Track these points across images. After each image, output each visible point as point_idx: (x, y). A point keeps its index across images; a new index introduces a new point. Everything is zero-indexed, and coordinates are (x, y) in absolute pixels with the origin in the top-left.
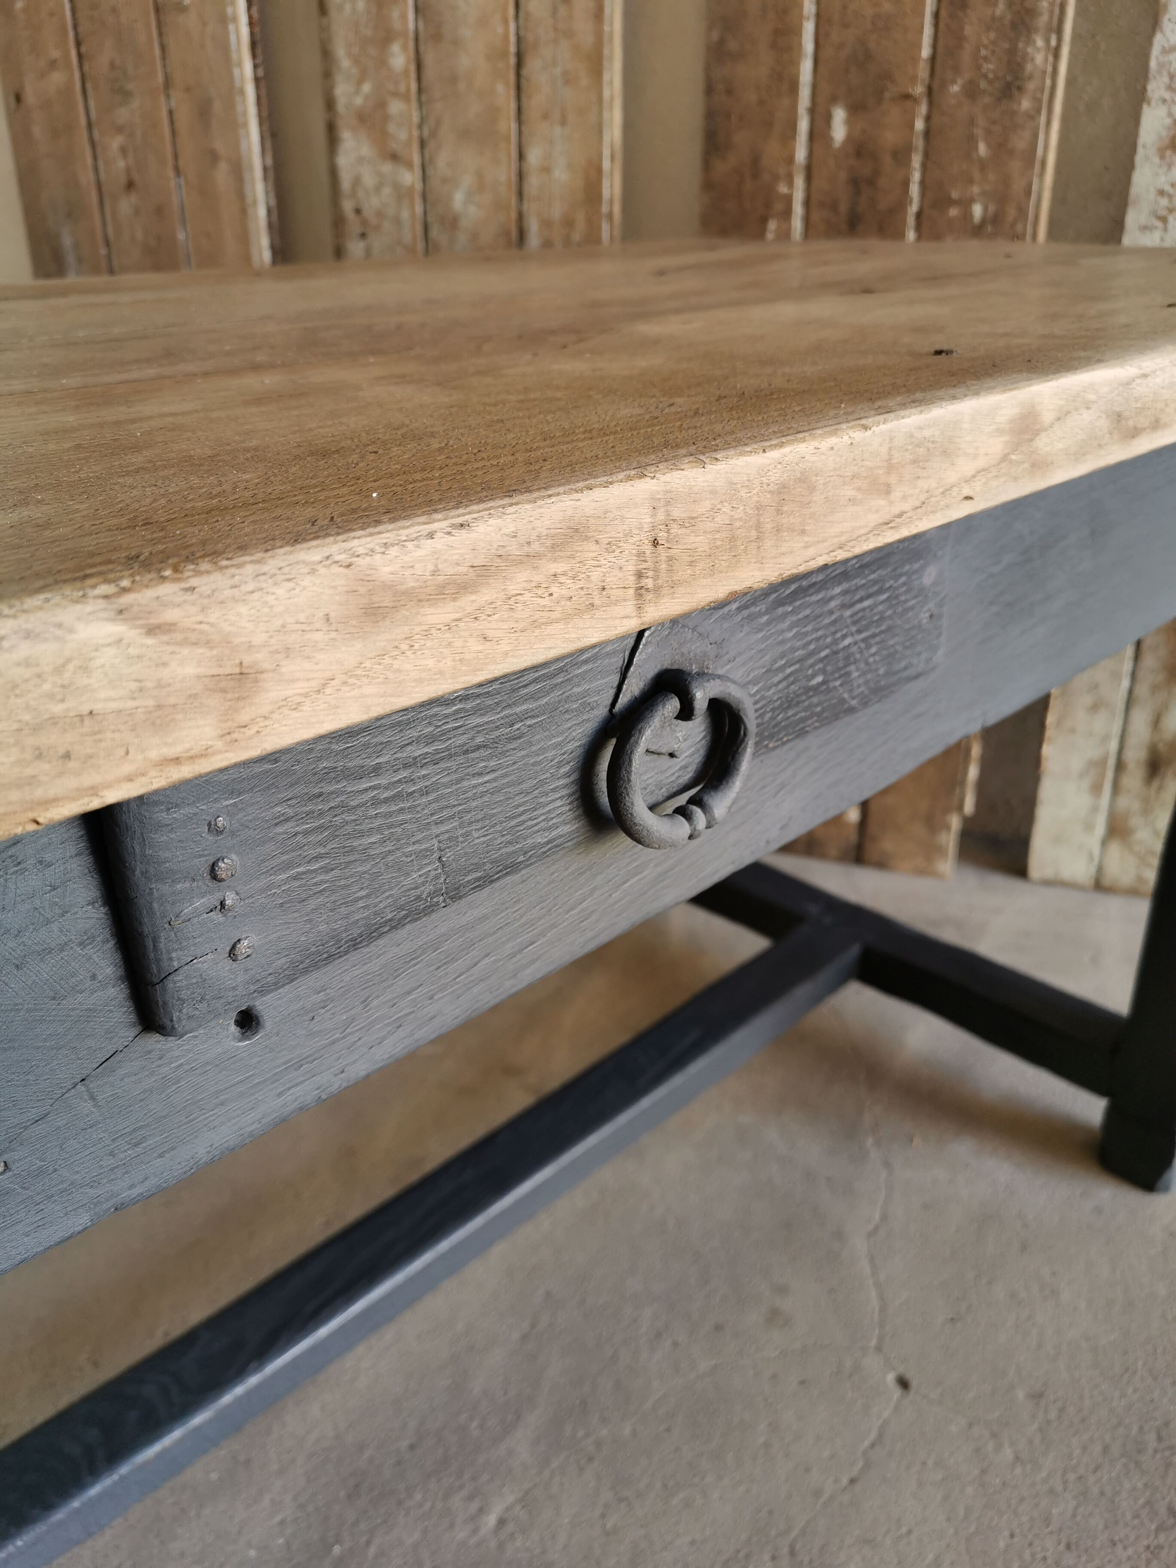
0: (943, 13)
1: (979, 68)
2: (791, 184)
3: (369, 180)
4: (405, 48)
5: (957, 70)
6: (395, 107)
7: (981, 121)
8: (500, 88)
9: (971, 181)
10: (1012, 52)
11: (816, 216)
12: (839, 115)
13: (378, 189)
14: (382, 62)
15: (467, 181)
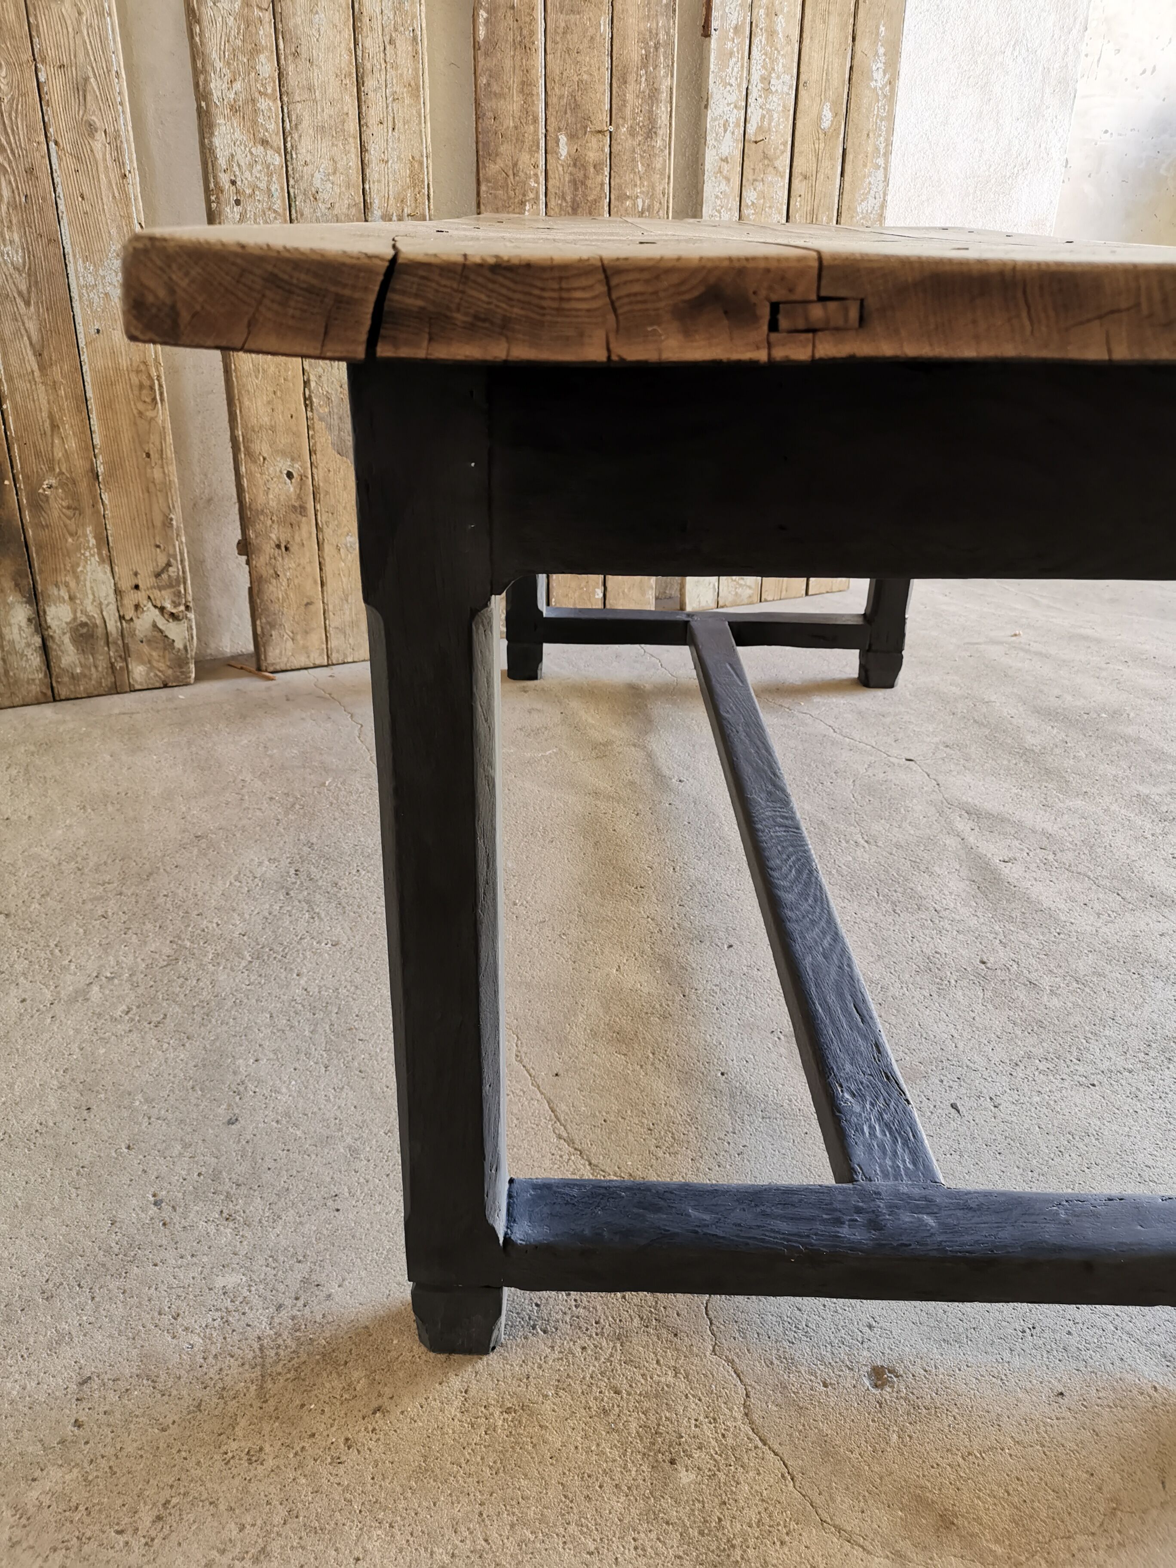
0: (614, 85)
1: (634, 119)
2: (537, 182)
3: (243, 159)
4: (269, 59)
5: (624, 118)
6: (263, 104)
7: (638, 150)
8: (347, 98)
9: (636, 185)
10: (651, 111)
11: (552, 204)
12: (563, 139)
13: (251, 166)
14: (251, 67)
15: (325, 164)
